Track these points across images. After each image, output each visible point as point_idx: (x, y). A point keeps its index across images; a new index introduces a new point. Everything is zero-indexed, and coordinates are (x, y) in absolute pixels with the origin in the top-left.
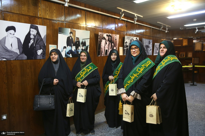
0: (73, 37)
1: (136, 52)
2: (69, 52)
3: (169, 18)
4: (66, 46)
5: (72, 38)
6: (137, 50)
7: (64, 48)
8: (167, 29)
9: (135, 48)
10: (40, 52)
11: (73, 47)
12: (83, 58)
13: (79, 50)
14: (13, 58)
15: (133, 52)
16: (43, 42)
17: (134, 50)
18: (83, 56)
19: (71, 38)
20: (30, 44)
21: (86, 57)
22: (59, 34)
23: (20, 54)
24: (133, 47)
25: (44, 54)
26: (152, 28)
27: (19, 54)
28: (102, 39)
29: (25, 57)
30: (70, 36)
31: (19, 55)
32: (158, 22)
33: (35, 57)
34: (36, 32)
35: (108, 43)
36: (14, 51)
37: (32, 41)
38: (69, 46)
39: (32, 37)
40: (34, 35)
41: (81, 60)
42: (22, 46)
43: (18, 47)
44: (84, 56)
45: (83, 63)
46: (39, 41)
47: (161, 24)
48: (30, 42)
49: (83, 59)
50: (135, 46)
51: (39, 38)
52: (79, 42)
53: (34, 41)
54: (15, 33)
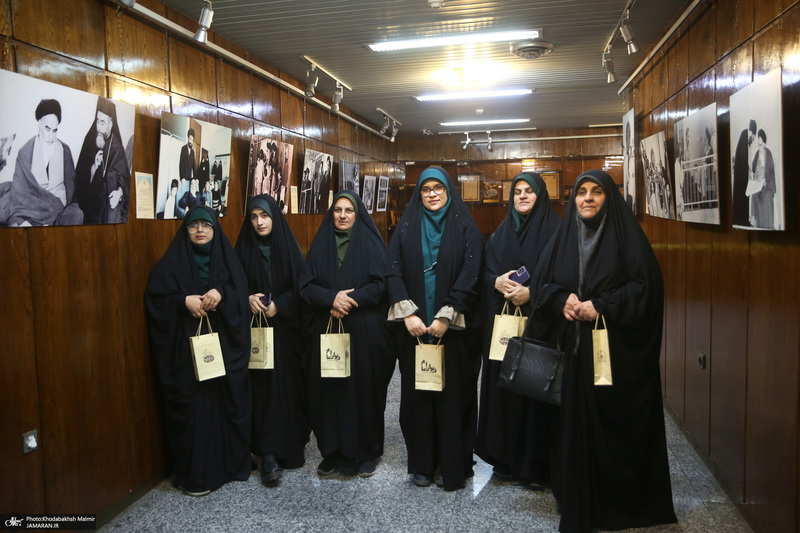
0: (194, 149)
1: (437, 198)
2: (185, 201)
3: (420, 98)
4: (178, 178)
5: (192, 151)
6: (440, 192)
7: (172, 187)
8: (395, 131)
9: (437, 187)
10: (115, 197)
11: (193, 181)
12: (343, 216)
13: (206, 192)
14: (49, 217)
15: (429, 199)
16: (126, 162)
17: (432, 193)
18: (343, 211)
19: (189, 150)
20: (94, 169)
21: (353, 213)
22: (162, 135)
23: (67, 205)
24: (431, 184)
25: (125, 207)
26: (359, 126)
27: (64, 202)
28: (258, 156)
29: (79, 214)
30: (189, 143)
31: (65, 208)
32: (378, 109)
33: (103, 216)
34: (111, 125)
35: (269, 169)
36: (53, 192)
37: (99, 158)
38: (184, 180)
39: (100, 142)
40: (105, 136)
41: (337, 223)
42: (74, 174)
43: (63, 180)
44: (347, 210)
45: (342, 234)
46: (115, 157)
47: (385, 115)
48: (94, 162)
49: (342, 219)
50: (436, 183)
51: (116, 146)
52: (206, 164)
53: (104, 158)
54: (60, 127)
